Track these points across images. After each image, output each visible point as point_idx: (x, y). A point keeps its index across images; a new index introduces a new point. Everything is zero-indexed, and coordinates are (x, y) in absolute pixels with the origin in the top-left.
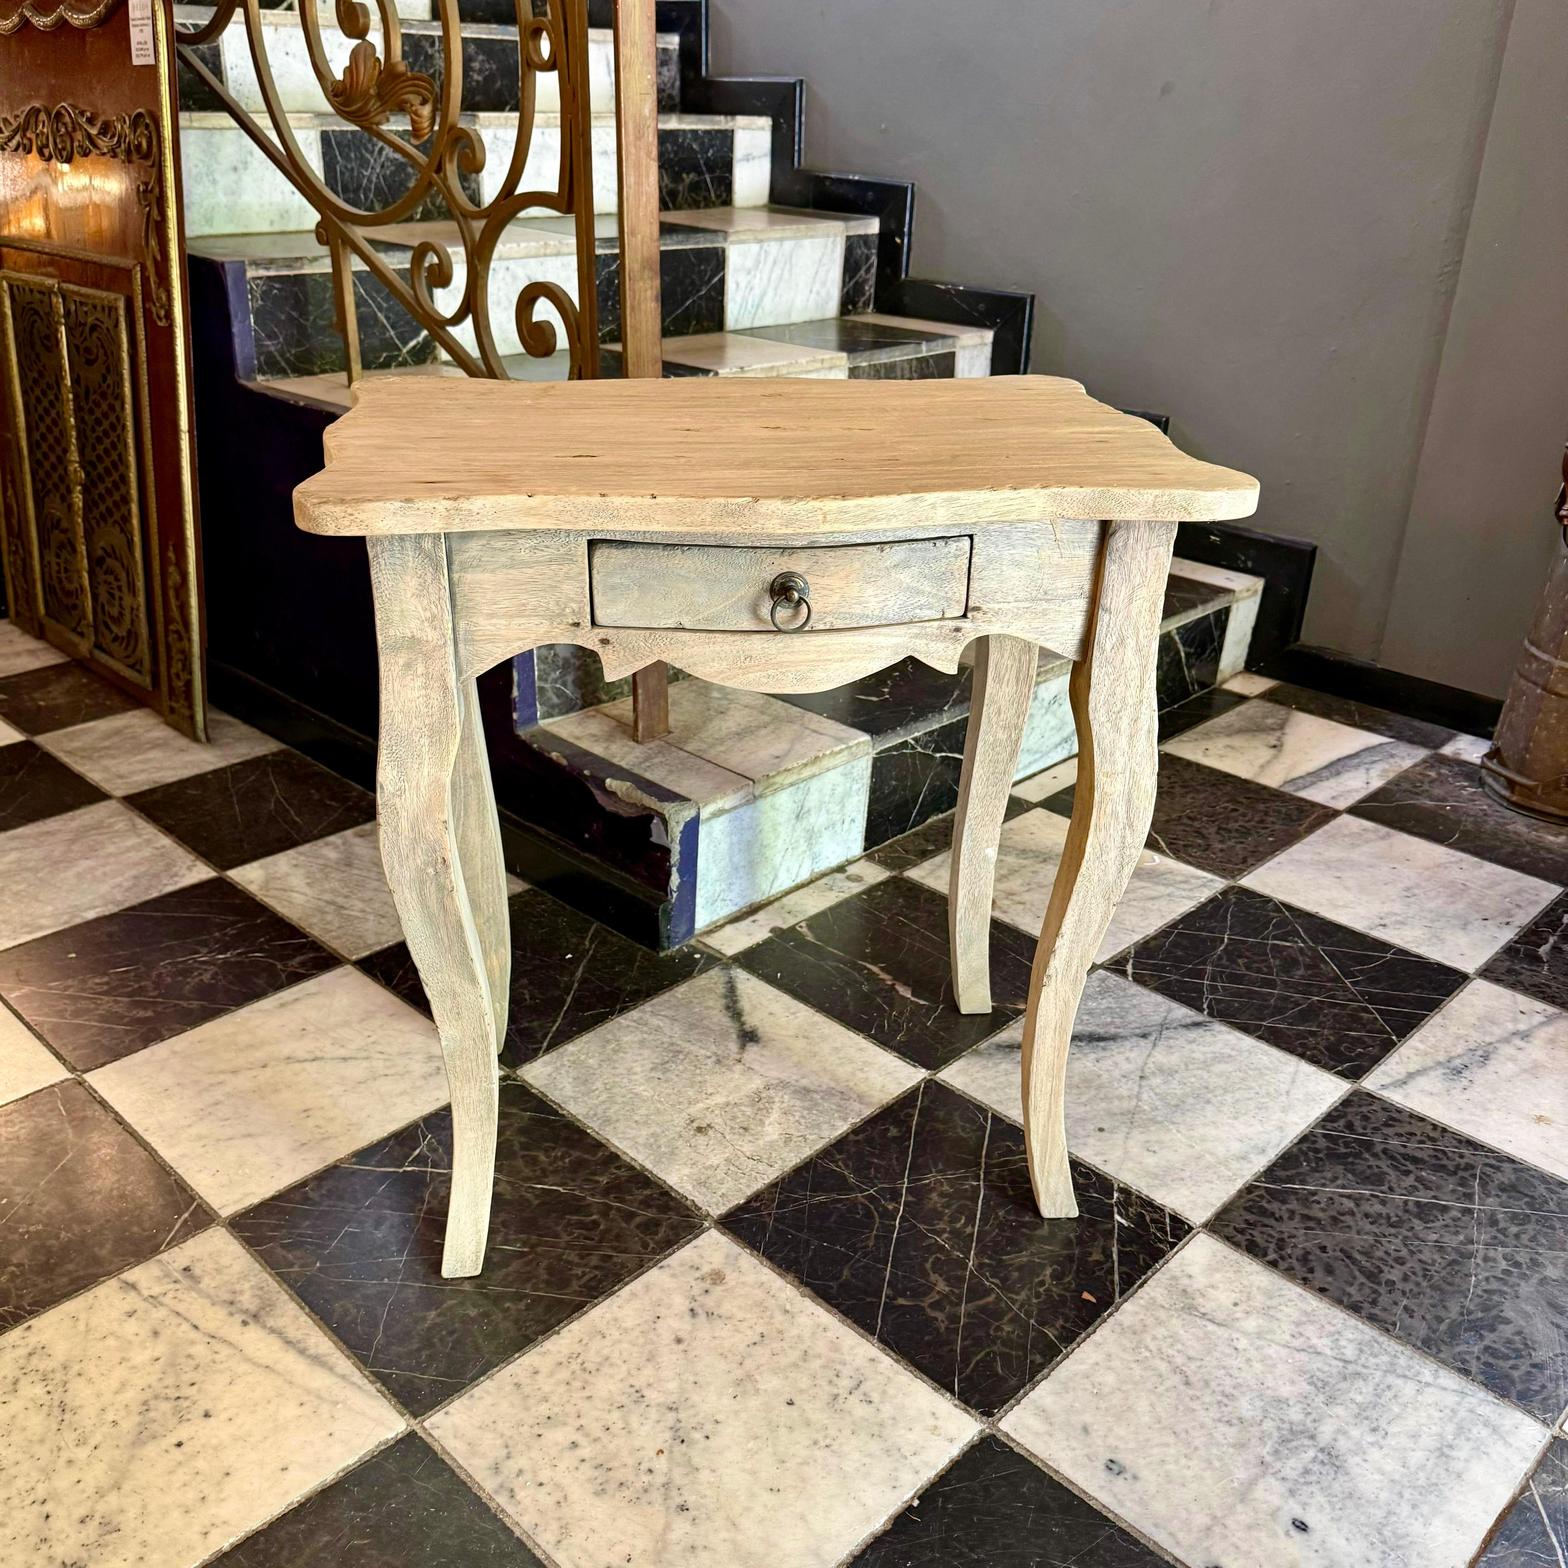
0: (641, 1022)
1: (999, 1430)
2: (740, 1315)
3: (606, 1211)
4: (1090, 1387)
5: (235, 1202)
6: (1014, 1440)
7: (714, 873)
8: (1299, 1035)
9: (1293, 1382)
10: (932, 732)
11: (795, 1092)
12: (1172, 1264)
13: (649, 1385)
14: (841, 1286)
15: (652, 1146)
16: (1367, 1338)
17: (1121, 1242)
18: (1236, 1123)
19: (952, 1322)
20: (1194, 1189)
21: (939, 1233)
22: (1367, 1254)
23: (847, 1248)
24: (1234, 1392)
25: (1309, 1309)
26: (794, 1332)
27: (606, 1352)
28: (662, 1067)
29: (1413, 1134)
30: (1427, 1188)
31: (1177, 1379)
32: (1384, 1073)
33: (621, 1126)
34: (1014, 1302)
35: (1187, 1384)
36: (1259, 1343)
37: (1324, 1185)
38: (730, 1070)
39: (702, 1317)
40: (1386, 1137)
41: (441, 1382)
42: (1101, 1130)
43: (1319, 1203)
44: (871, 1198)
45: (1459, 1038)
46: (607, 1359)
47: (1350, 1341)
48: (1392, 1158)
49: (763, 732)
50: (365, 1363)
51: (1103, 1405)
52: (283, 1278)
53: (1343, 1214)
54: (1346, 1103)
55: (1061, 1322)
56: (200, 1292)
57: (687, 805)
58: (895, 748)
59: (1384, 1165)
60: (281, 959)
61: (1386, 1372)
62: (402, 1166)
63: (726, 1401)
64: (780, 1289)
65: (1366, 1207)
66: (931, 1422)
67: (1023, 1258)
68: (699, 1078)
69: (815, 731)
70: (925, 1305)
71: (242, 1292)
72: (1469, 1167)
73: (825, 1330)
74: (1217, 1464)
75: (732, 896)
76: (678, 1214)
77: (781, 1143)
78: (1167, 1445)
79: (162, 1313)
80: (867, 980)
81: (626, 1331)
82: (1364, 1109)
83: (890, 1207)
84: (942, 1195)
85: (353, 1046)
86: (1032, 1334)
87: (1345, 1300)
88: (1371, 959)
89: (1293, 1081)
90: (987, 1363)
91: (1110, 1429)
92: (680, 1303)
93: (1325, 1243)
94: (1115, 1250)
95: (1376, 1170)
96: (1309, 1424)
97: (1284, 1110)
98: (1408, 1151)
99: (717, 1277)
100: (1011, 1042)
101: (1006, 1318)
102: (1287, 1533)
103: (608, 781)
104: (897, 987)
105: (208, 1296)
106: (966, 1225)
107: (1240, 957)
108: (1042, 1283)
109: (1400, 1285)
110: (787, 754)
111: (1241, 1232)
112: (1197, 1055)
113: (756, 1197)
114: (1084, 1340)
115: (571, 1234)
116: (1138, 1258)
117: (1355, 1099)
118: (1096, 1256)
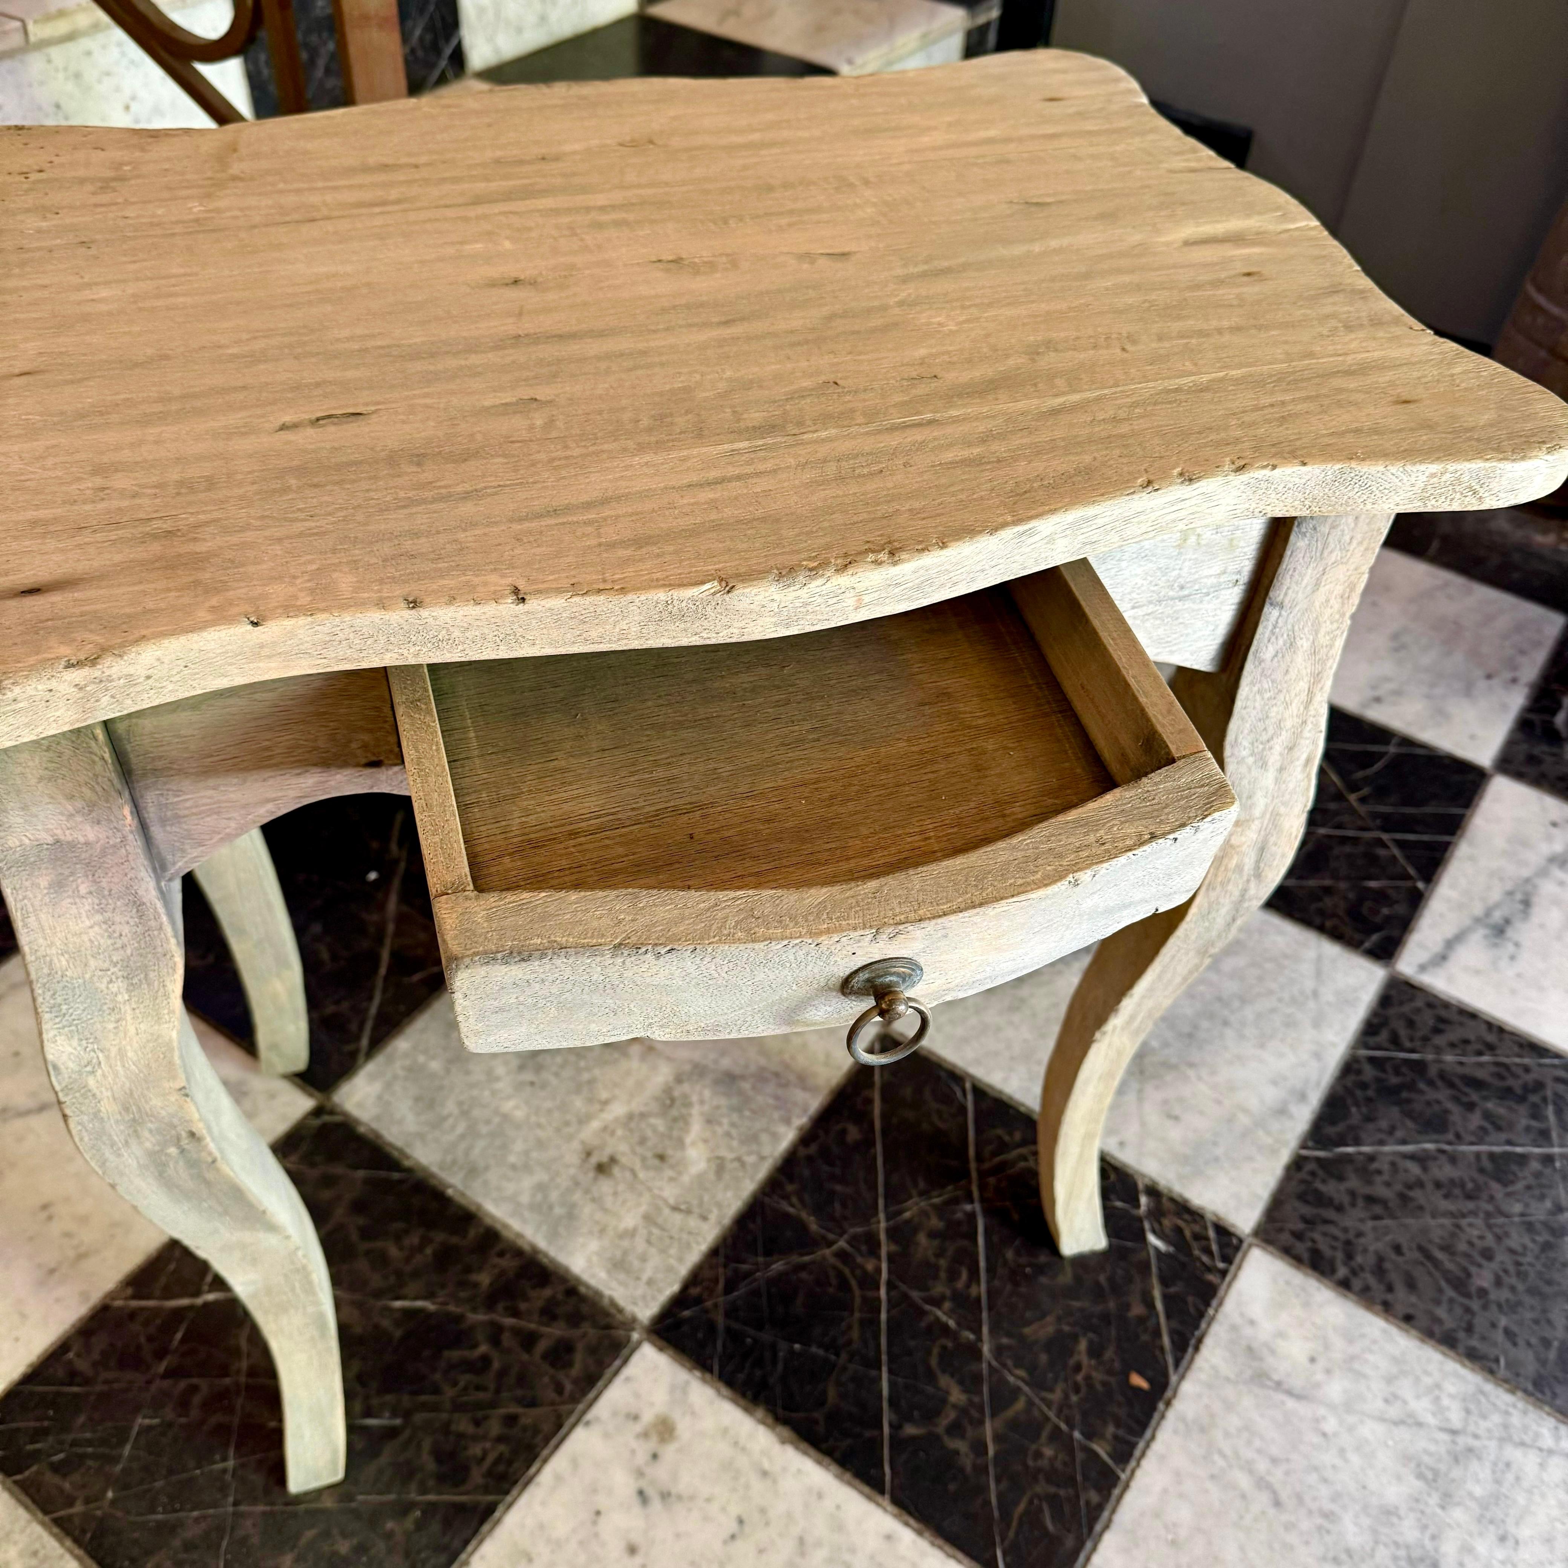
2: (706, 1490)
3: (496, 1335)
4: (1163, 1532)
9: (1399, 1478)
11: (716, 1082)
12: (1228, 1306)
14: (829, 1416)
15: (541, 1208)
16: (1471, 1389)
17: (1165, 1282)
18: (1265, 1055)
19: (978, 1455)
20: (1233, 1173)
21: (937, 1302)
22: (1447, 1248)
23: (826, 1348)
24: (1335, 1507)
25: (1397, 1353)
26: (781, 1507)
28: (533, 1061)
29: (1466, 1042)
30: (1499, 1128)
31: (1262, 1500)
32: (1420, 944)
33: (492, 1176)
34: (1049, 1404)
35: (1277, 1504)
36: (1351, 1419)
37: (1382, 1143)
39: (656, 1504)
40: (1438, 1050)
43: (1380, 1173)
44: (842, 1255)
45: (1492, 875)
47: (1451, 1396)
48: (1451, 1085)
52: (64, 1527)
53: (1410, 1187)
54: (1384, 1000)
55: (1111, 1430)
59: (1442, 1095)
61: (1502, 1440)
62: (197, 1293)
64: (751, 1436)
65: (1434, 1171)
67: (1047, 1327)
68: (586, 1076)
70: (940, 1430)
72: (1539, 1086)
73: (820, 1496)
76: (594, 1325)
77: (712, 1176)
81: (557, 1543)
82: (1406, 1009)
83: (870, 1267)
84: (931, 1234)
86: (1080, 1456)
87: (1437, 1329)
88: (1373, 758)
89: (1319, 974)
90: (1033, 1516)
92: (622, 1482)
93: (1398, 1240)
94: (1157, 1294)
95: (1436, 1108)
96: (1428, 1543)
97: (1316, 1024)
98: (1468, 1071)
99: (665, 1429)
101: (1044, 1435)
106: (968, 1286)
108: (1078, 1368)
109: (1494, 1295)
111: (1298, 1236)
113: (694, 1279)
114: (1143, 1454)
115: (455, 1384)
116: (1186, 1302)
117: (1393, 992)
118: (1137, 1310)
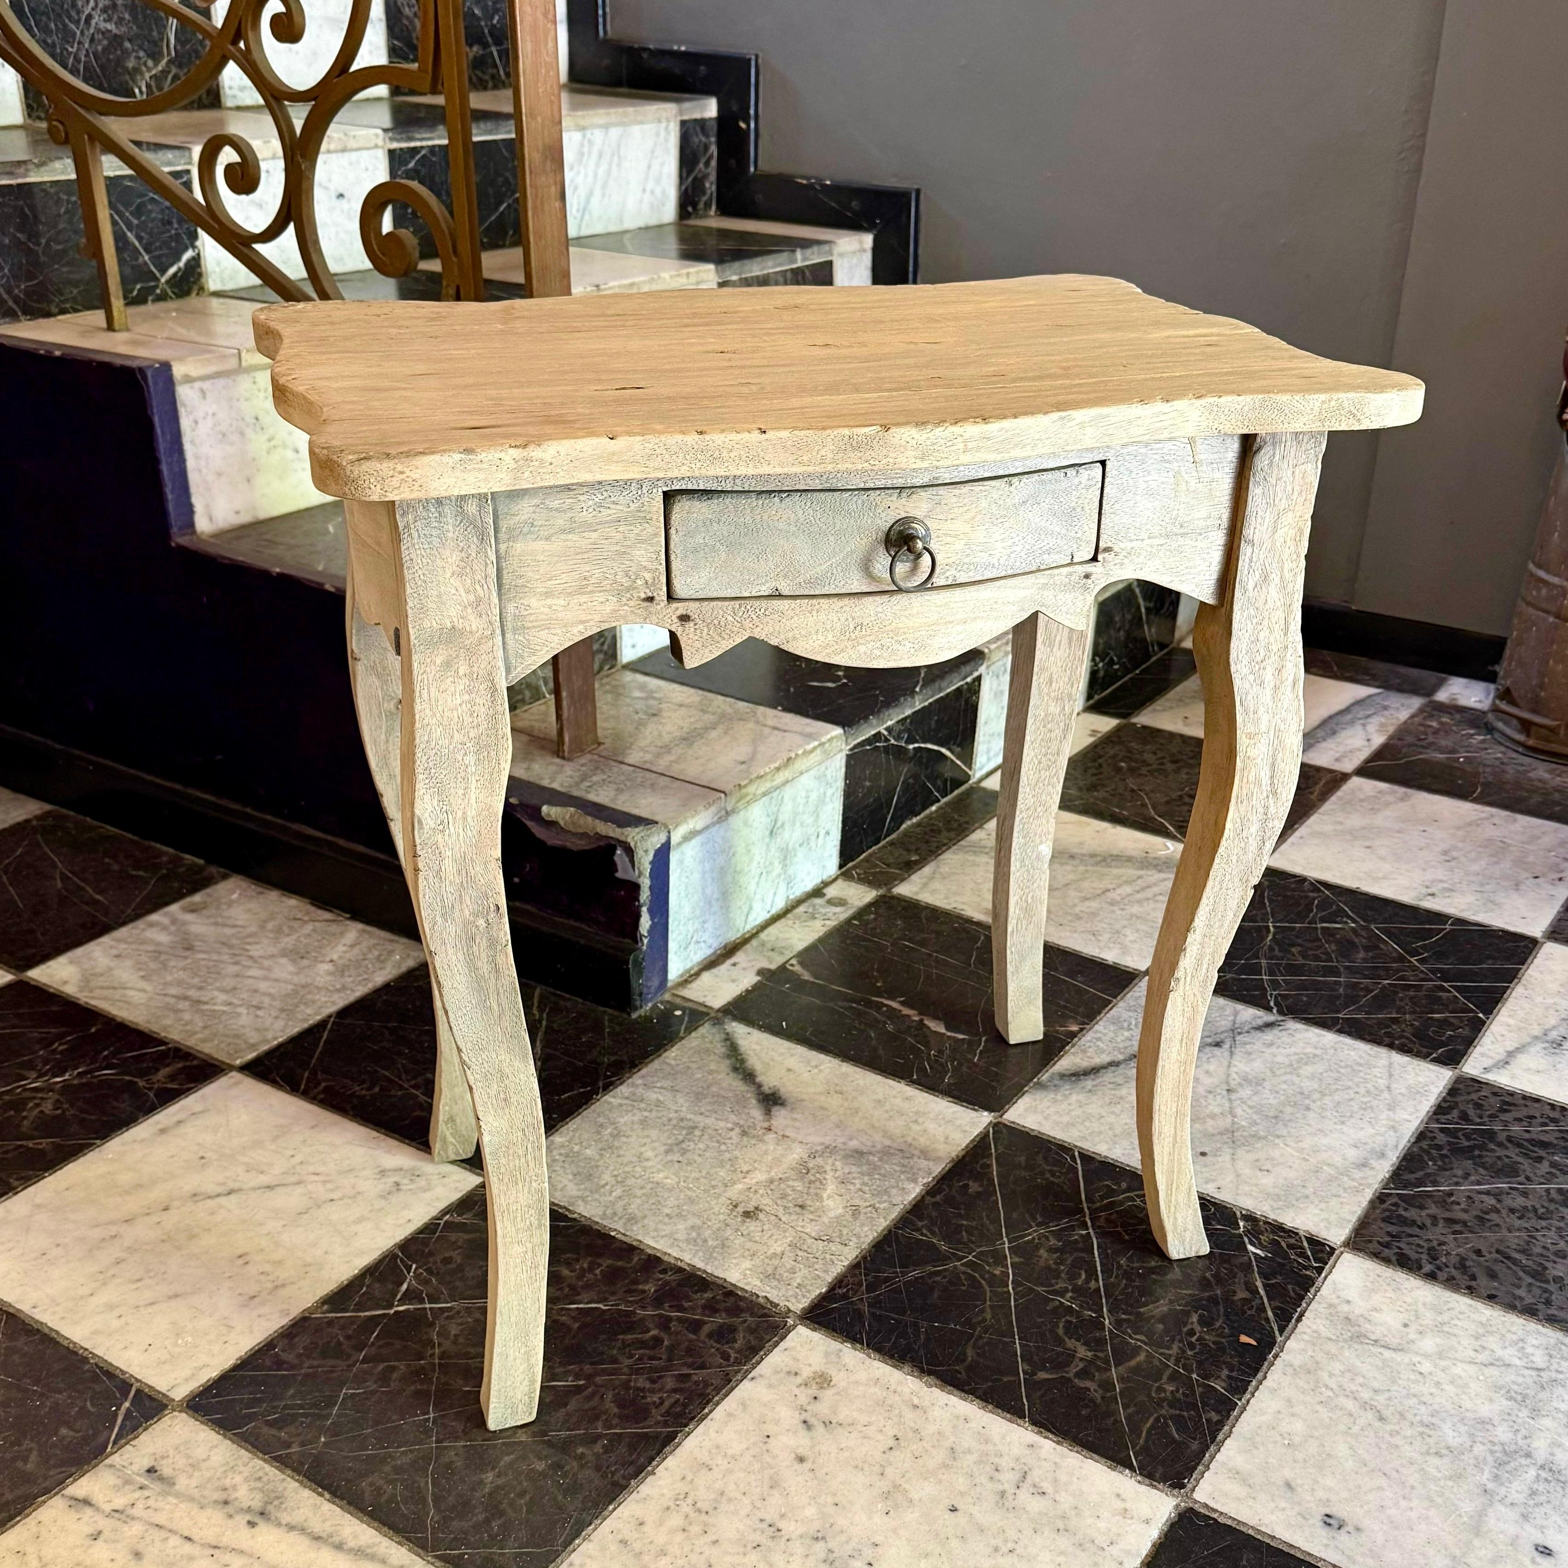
0: (634, 1098)
1: (1196, 1502)
2: (863, 1419)
3: (664, 1323)
4: (1279, 1438)
5: (187, 1380)
6: (1216, 1511)
7: (687, 910)
8: (1381, 1024)
9: (1491, 1400)
10: (905, 719)
11: (846, 1157)
12: (1324, 1291)
13: (782, 1516)
14: (969, 1369)
15: (696, 1241)
16: (1552, 1341)
17: (1264, 1275)
18: (1345, 1129)
19: (1107, 1390)
20: (1323, 1205)
21: (1061, 1293)
22: (1523, 1252)
23: (963, 1325)
24: (1434, 1420)
25: (1484, 1320)
26: (932, 1429)
27: (719, 1485)
28: (677, 1147)
29: (1533, 1117)
31: (1370, 1416)
32: (1483, 1055)
33: (649, 1222)
34: (1167, 1356)
35: (1381, 1419)
36: (1443, 1363)
37: (1457, 1184)
38: (761, 1140)
39: (820, 1429)
40: (1506, 1123)
41: (527, 1554)
42: (1203, 1154)
43: (1458, 1204)
44: (972, 1265)
45: (1547, 1009)
46: (722, 1494)
47: (1534, 1346)
48: (1519, 1145)
49: (713, 734)
50: (424, 1548)
51: (1300, 1456)
52: (283, 1462)
53: (1487, 1213)
54: (1453, 1091)
55: (1225, 1372)
56: (177, 1495)
58: (868, 741)
59: (1512, 1152)
60: (142, 1074)
62: (391, 1306)
63: (878, 1519)
64: (900, 1383)
65: (1508, 1201)
66: (1120, 1505)
67: (1161, 1307)
68: (727, 1155)
69: (775, 728)
70: (1071, 1375)
71: (235, 1487)
73: (967, 1420)
74: (1439, 1500)
75: (706, 936)
76: (752, 1315)
77: (849, 1217)
78: (1380, 1488)
79: (137, 1528)
80: (889, 1018)
81: (733, 1457)
82: (1474, 1096)
83: (997, 1272)
84: (1051, 1250)
85: (277, 1170)
86: (1198, 1391)
87: (1517, 1303)
88: (1431, 933)
89: (1391, 1076)
90: (1160, 1429)
91: (1316, 1482)
92: (788, 1416)
93: (1478, 1246)
94: (1259, 1284)
95: (1507, 1161)
96: (1520, 1442)
97: (1391, 1108)
98: (1534, 1136)
99: (823, 1380)
100: (1074, 1069)
101: (1165, 1377)
102: (1533, 1561)
103: (545, 809)
104: (926, 1022)
105: (192, 1499)
106: (1088, 1281)
107: (1293, 945)
108: (1192, 1333)
110: (753, 757)
111: (1387, 1245)
112: (1279, 1059)
113: (839, 1282)
114: (1257, 1388)
115: (631, 1356)
116: (1286, 1290)
117: (1461, 1086)
118: (1242, 1294)
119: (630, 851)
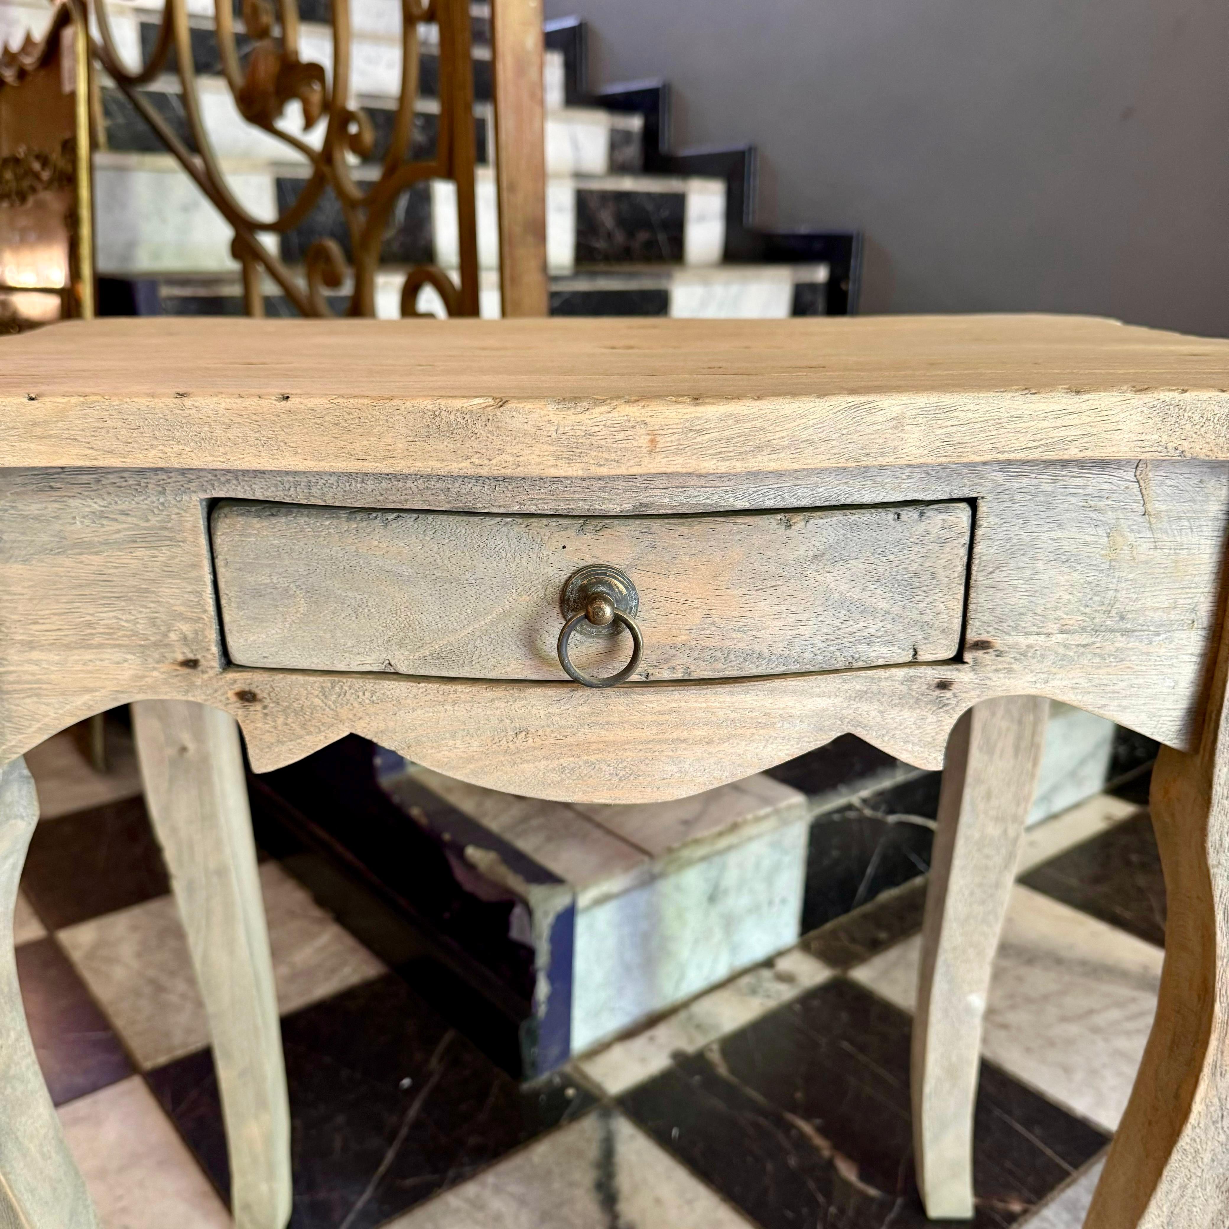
0: (476, 1203)
7: (597, 976)
57: (560, 889)
58: (836, 811)
75: (622, 1004)
80: (795, 1148)
103: (471, 849)
104: (837, 1161)
110: (698, 819)
119: (529, 912)
